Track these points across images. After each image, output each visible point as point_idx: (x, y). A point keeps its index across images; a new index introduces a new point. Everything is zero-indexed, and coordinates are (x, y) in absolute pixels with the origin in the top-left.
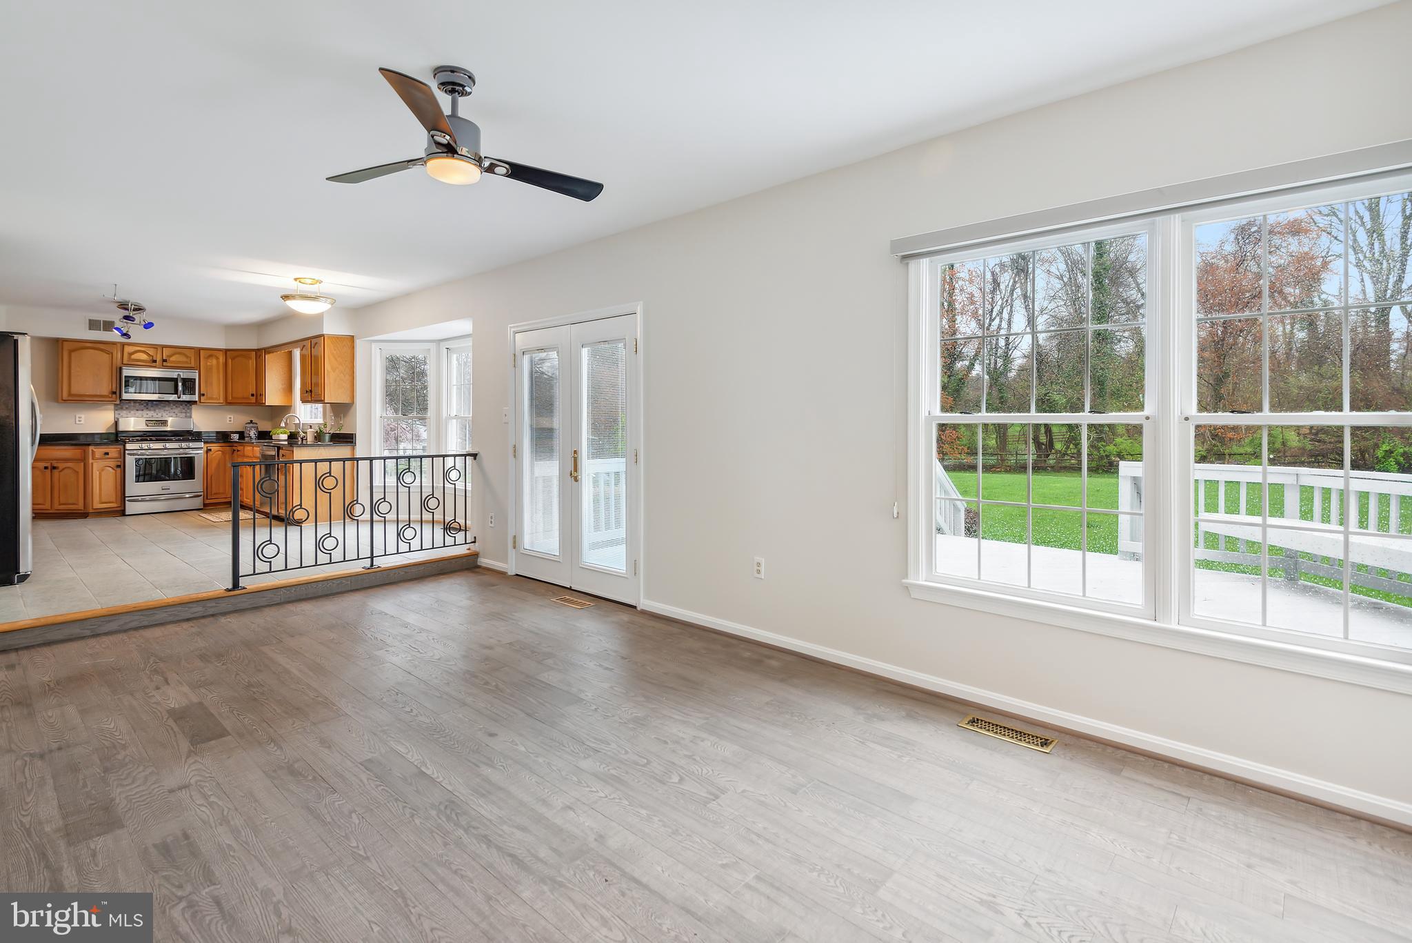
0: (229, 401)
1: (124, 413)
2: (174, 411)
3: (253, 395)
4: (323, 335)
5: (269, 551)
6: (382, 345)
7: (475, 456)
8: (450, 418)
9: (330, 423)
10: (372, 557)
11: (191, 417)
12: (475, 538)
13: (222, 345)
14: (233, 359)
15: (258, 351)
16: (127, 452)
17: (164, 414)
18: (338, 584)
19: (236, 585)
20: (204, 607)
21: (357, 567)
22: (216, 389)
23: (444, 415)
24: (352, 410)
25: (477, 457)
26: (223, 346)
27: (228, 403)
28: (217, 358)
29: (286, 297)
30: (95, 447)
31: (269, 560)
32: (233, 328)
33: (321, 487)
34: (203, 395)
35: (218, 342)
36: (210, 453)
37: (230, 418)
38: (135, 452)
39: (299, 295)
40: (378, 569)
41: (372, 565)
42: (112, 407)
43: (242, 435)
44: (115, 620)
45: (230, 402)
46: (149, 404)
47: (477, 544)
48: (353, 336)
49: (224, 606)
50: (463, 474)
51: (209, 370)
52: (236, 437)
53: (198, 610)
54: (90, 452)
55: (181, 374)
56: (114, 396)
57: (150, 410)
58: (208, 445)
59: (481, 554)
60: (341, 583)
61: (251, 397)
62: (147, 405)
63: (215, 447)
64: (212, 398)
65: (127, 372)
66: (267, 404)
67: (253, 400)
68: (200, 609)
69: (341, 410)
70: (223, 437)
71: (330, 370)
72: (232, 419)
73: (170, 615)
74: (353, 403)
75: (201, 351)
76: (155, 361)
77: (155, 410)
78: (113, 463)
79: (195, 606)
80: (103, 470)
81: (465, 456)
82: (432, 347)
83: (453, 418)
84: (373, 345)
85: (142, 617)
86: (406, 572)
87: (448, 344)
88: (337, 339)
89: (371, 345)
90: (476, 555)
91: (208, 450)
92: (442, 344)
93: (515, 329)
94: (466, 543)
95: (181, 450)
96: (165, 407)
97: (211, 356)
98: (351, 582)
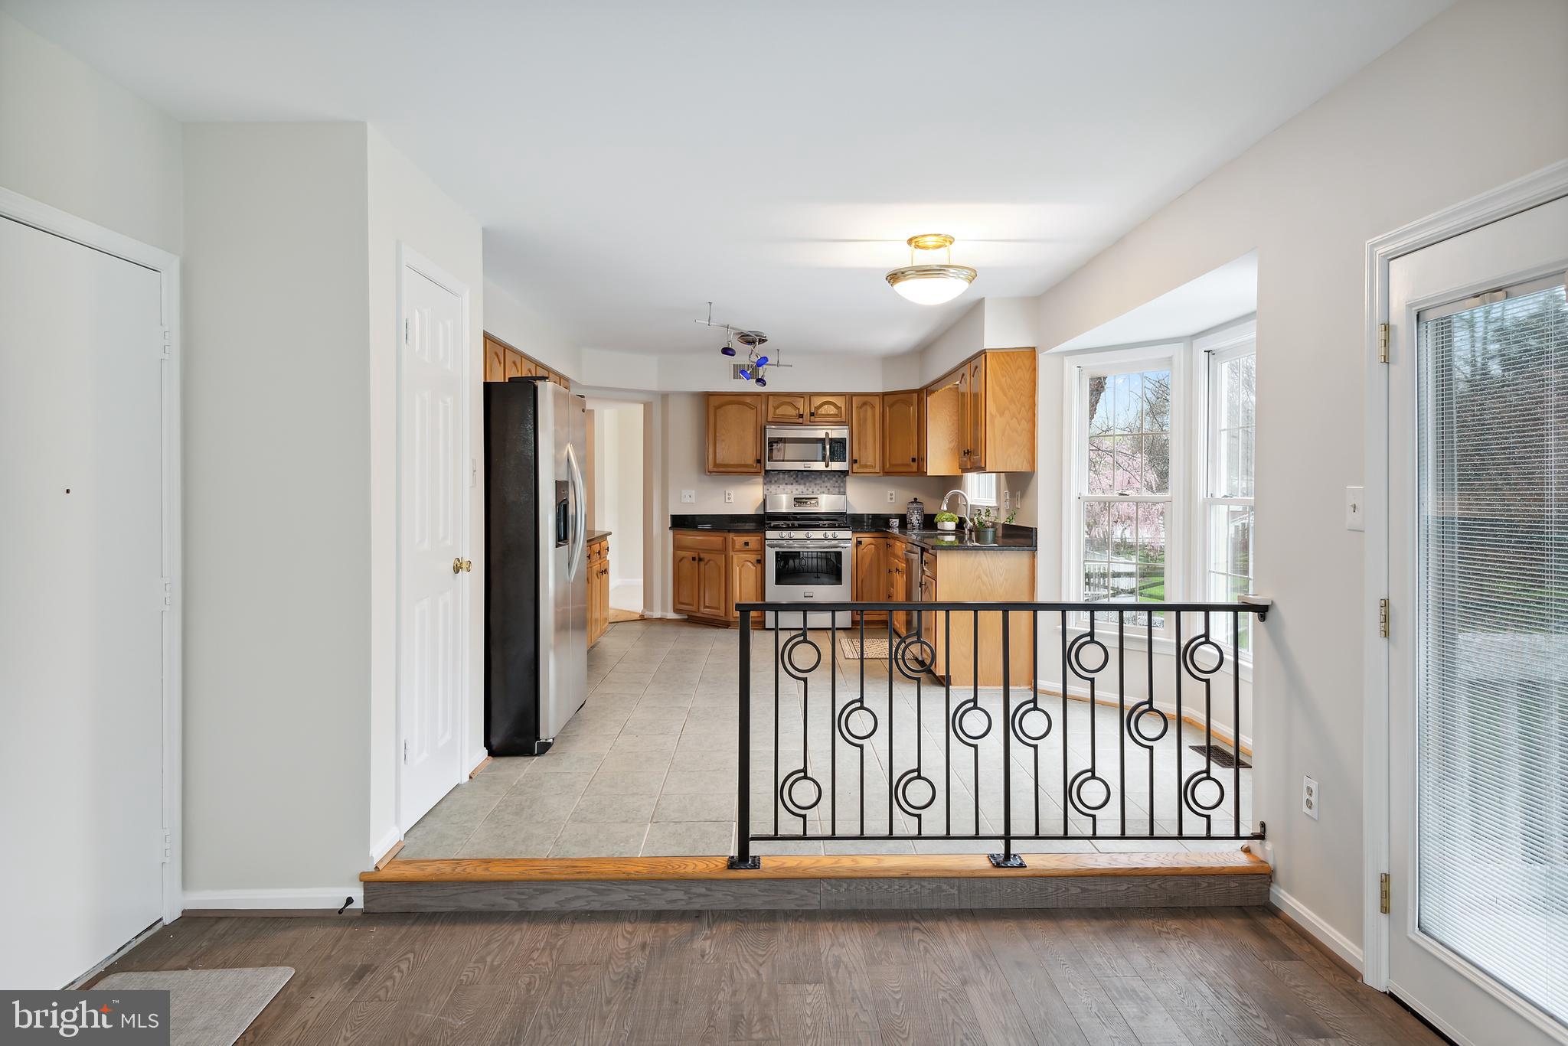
0: (886, 471)
1: (773, 488)
2: (825, 485)
3: (914, 460)
4: (984, 352)
5: (804, 793)
6: (1082, 359)
7: (1262, 611)
8: (1211, 501)
9: (1005, 506)
10: (1007, 838)
11: (844, 493)
12: (1263, 825)
13: (878, 387)
14: (891, 406)
15: (919, 392)
16: (767, 542)
17: (815, 490)
18: (933, 891)
19: (743, 859)
20: (686, 893)
21: (976, 858)
22: (871, 455)
23: (1201, 494)
24: (1033, 482)
25: (1270, 615)
26: (880, 390)
27: (887, 473)
28: (873, 407)
29: (894, 277)
30: (737, 534)
31: (803, 812)
32: (892, 360)
33: (901, 662)
34: (856, 461)
35: (873, 383)
36: (862, 547)
37: (891, 494)
38: (775, 542)
39: (912, 268)
40: (1020, 872)
41: (1007, 855)
42: (760, 480)
43: (903, 520)
44: (553, 890)
45: (889, 471)
46: (799, 476)
47: (1269, 845)
48: (1034, 348)
49: (721, 900)
50: (1229, 657)
51: (862, 423)
52: (895, 522)
53: (677, 899)
54: (731, 540)
55: (829, 432)
56: (759, 465)
57: (800, 484)
58: (858, 535)
59: (1280, 875)
60: (939, 889)
61: (912, 463)
62: (797, 476)
63: (866, 538)
64: (866, 466)
65: (773, 432)
66: (928, 474)
67: (915, 468)
68: (680, 895)
69: (1018, 483)
70: (878, 523)
71: (994, 412)
72: (893, 497)
73: (633, 898)
74: (1034, 472)
75: (854, 398)
76: (801, 416)
77: (805, 484)
78: (754, 557)
79: (672, 887)
80: (743, 566)
81: (1235, 609)
82: (1177, 351)
83: (1220, 502)
84: (1067, 361)
85: (590, 893)
86: (1084, 890)
87: (1213, 342)
88: (1008, 355)
89: (1063, 359)
90: (1264, 876)
91: (859, 543)
92: (1197, 342)
93: (1390, 247)
94: (1237, 837)
95: (826, 542)
96: (816, 479)
97: (865, 404)
98: (959, 890)
